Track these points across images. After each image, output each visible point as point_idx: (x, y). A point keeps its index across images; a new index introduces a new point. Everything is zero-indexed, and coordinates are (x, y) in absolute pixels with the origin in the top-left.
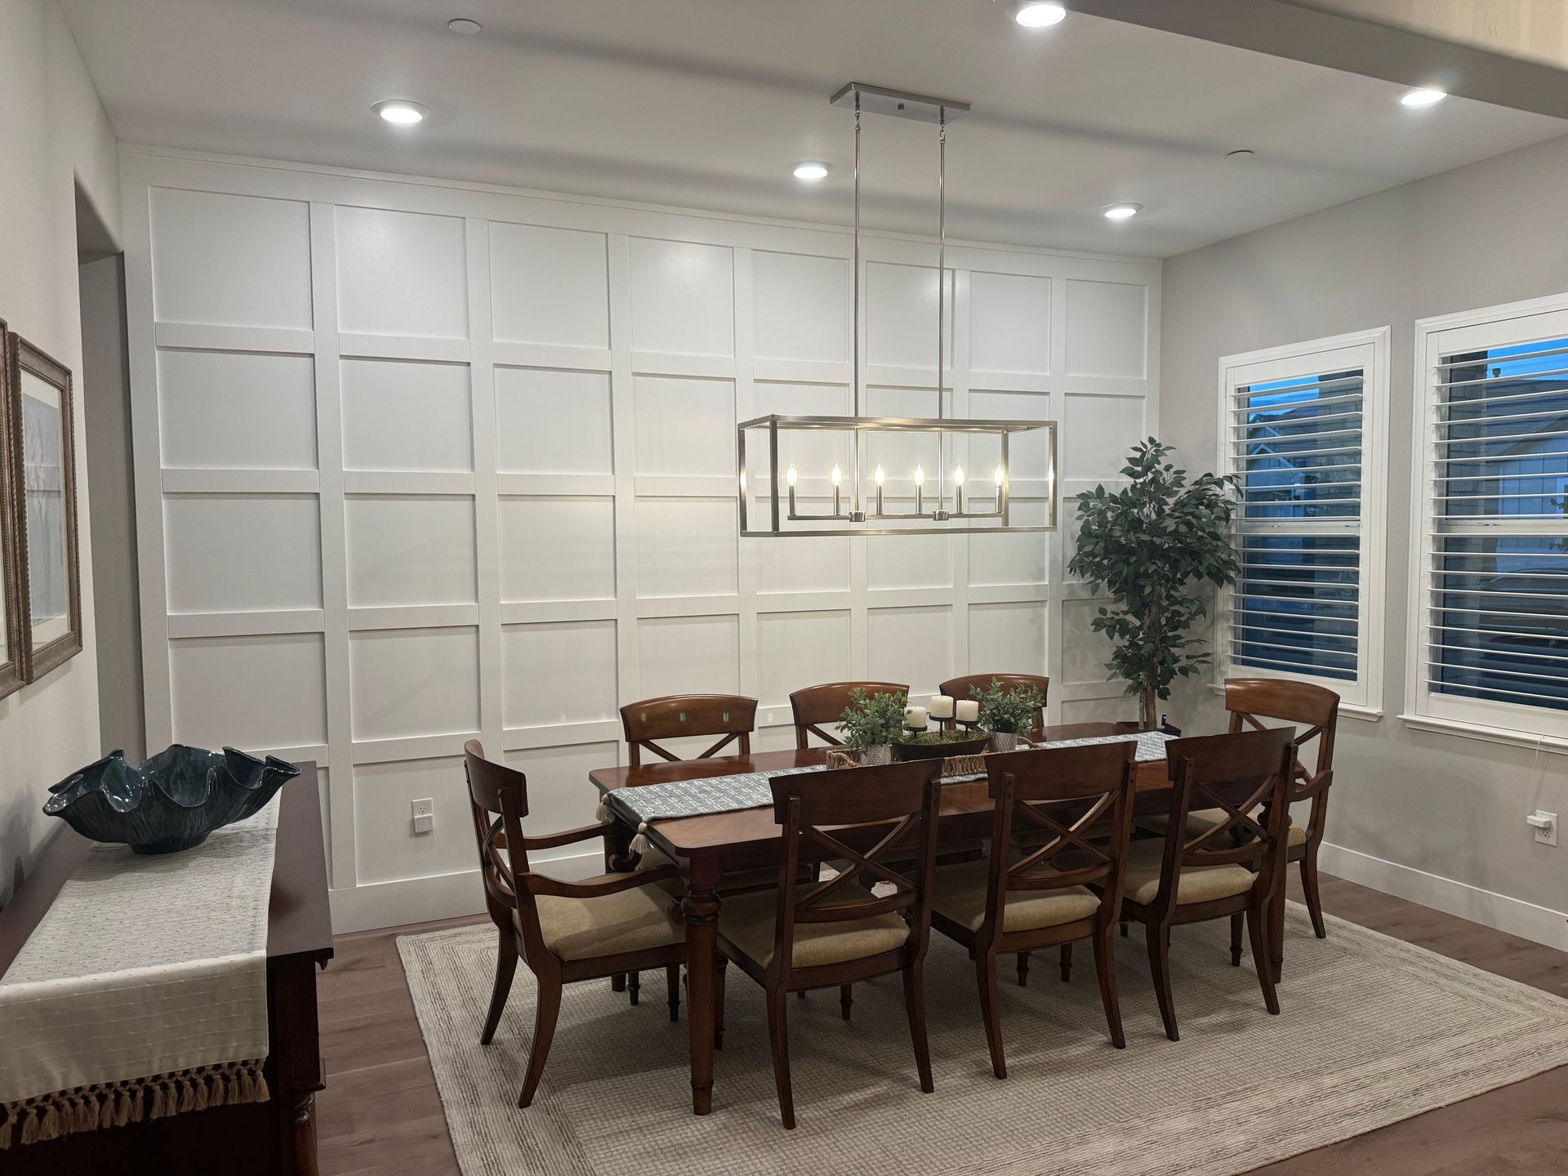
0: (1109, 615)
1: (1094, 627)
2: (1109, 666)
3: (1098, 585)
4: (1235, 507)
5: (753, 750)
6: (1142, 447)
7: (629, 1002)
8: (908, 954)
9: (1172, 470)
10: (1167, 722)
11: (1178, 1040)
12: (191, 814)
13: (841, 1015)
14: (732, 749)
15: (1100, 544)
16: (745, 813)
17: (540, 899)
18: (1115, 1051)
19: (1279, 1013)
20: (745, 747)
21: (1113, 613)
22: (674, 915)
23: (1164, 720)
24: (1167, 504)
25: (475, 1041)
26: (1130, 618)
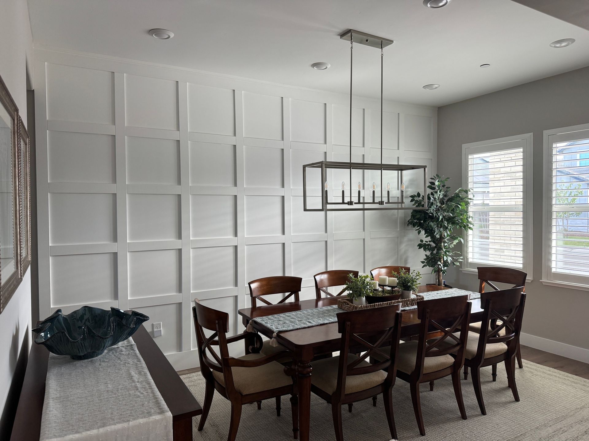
0: (424, 242)
1: (419, 247)
2: (423, 262)
3: (420, 231)
4: (472, 201)
5: (301, 299)
6: (434, 178)
7: (257, 408)
8: (387, 385)
9: (445, 187)
10: (445, 284)
11: (486, 414)
12: (105, 340)
13: (348, 410)
14: (292, 299)
15: (422, 215)
16: (315, 327)
17: (233, 369)
18: (463, 420)
19: (519, 401)
20: (297, 298)
21: (426, 241)
22: (287, 372)
23: (444, 283)
24: (445, 199)
25: (196, 430)
26: (432, 243)
